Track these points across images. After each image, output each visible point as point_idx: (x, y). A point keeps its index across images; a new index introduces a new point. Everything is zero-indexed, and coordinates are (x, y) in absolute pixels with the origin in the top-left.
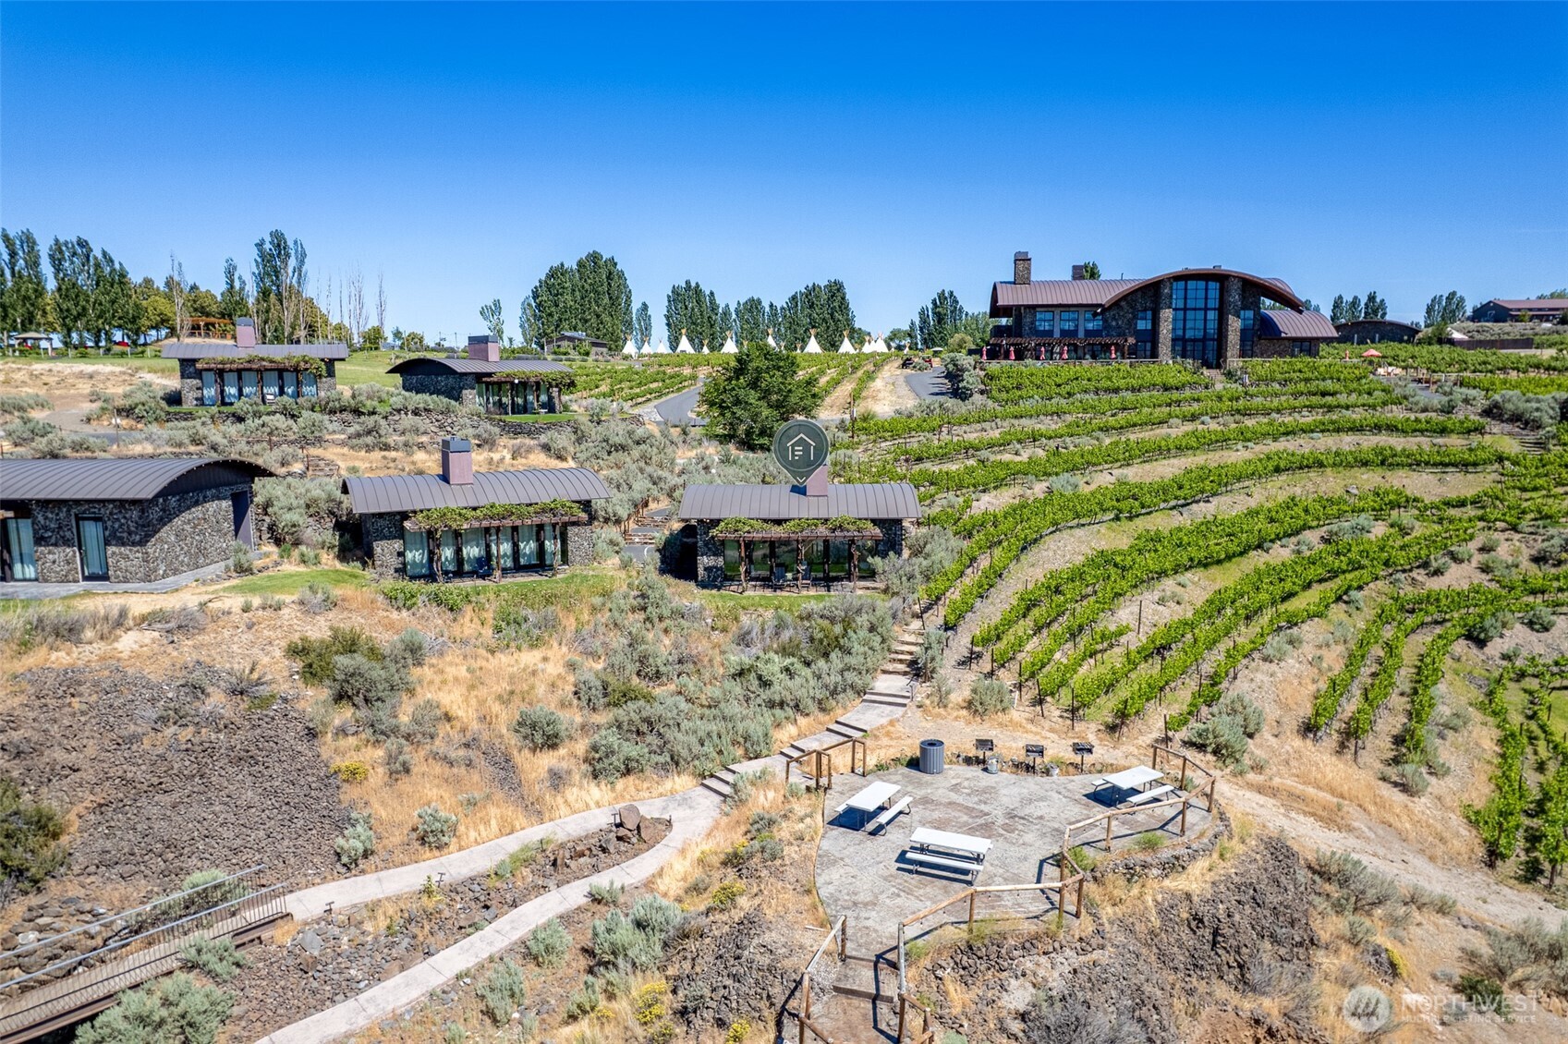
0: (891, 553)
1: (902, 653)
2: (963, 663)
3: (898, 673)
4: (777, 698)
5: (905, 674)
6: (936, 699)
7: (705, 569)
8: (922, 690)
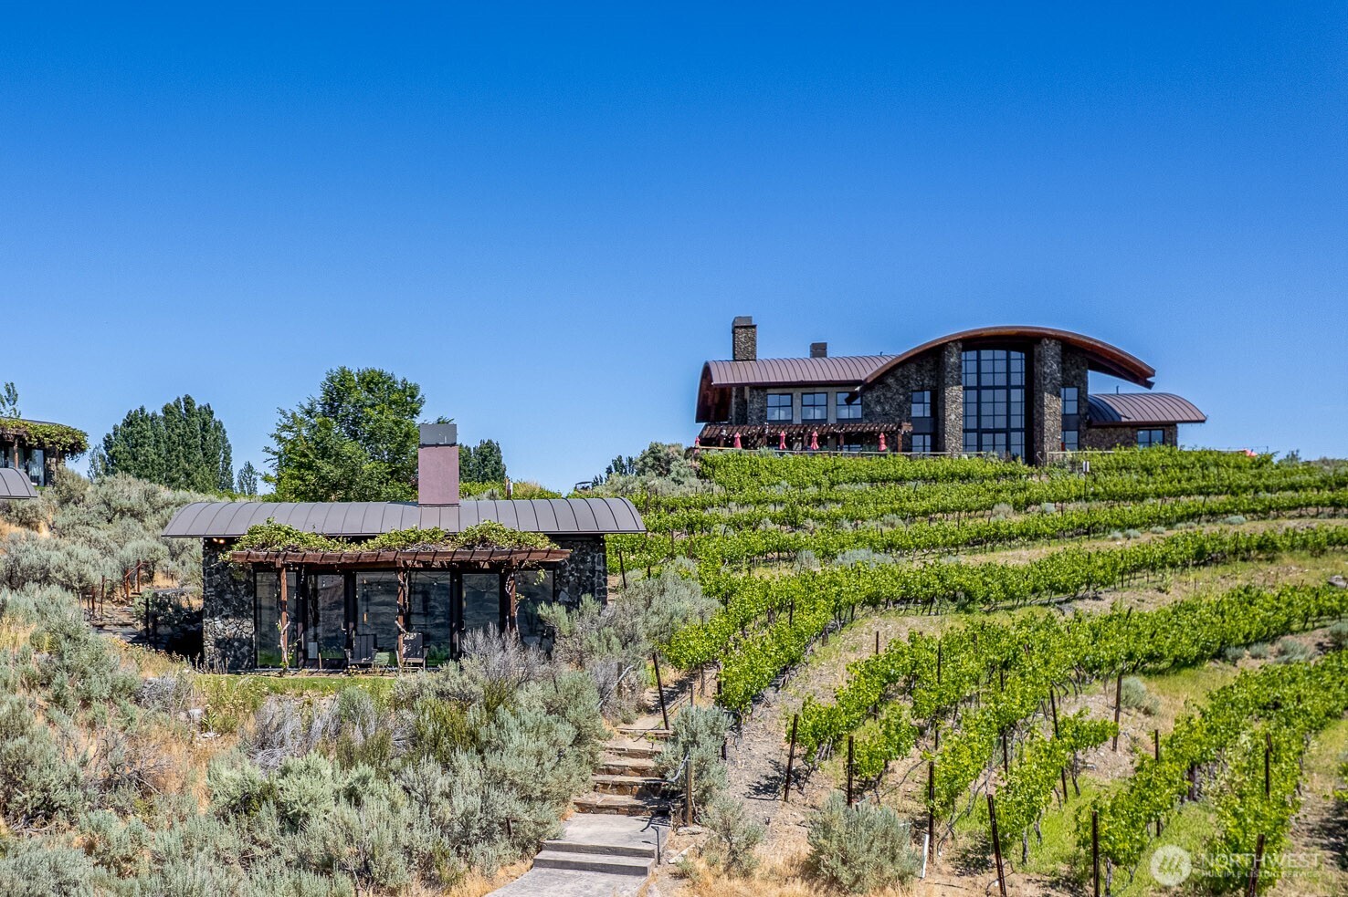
0: (587, 599)
1: (622, 771)
2: (767, 789)
3: (616, 809)
4: (316, 850)
5: (632, 811)
6: (723, 858)
7: (218, 643)
8: (680, 843)
